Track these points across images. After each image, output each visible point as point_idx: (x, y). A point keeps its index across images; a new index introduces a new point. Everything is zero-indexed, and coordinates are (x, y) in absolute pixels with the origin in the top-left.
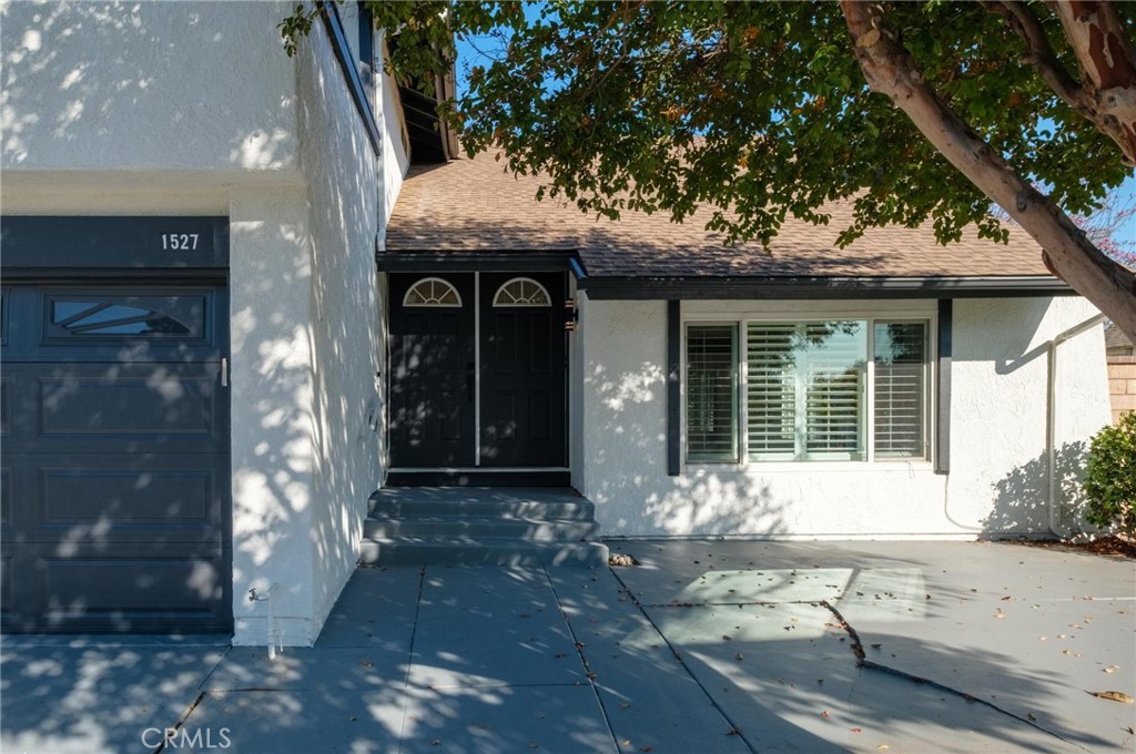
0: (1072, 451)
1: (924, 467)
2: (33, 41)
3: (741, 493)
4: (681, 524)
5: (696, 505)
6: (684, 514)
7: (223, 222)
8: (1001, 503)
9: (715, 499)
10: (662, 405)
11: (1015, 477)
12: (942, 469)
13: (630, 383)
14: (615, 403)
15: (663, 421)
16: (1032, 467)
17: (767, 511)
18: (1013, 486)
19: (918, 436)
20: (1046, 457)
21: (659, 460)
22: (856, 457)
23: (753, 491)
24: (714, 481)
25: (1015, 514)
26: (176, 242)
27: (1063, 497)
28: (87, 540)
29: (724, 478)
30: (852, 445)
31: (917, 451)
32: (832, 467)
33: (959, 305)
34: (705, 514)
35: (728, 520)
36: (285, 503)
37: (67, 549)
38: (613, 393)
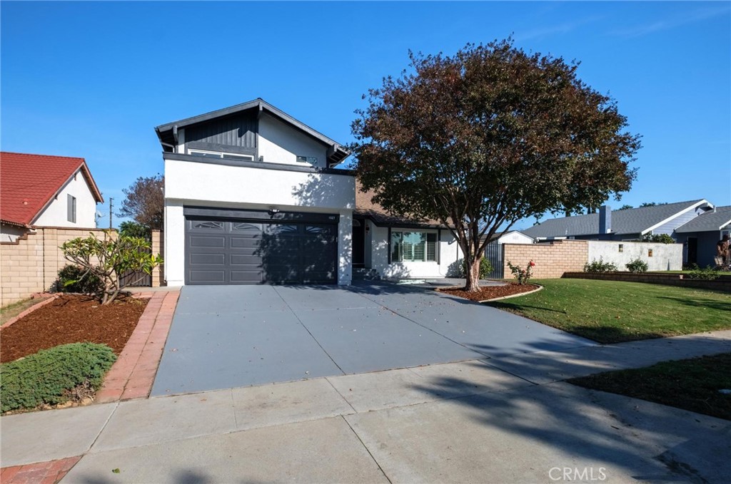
0: (461, 260)
1: (436, 263)
2: (317, 187)
3: (402, 268)
4: (390, 275)
5: (393, 271)
6: (391, 272)
7: (339, 215)
8: (449, 271)
9: (397, 269)
10: (387, 249)
11: (451, 265)
12: (439, 264)
13: (381, 244)
14: (377, 249)
15: (387, 252)
16: (454, 263)
17: (407, 272)
18: (451, 267)
19: (434, 256)
20: (457, 261)
21: (386, 261)
22: (423, 261)
23: (404, 268)
24: (396, 266)
25: (452, 273)
26: (332, 218)
27: (459, 269)
28: (310, 269)
29: (398, 265)
30: (423, 259)
31: (434, 260)
32: (418, 263)
33: (442, 231)
34: (395, 273)
35: (399, 274)
36: (347, 261)
37: (307, 270)
38: (377, 246)
